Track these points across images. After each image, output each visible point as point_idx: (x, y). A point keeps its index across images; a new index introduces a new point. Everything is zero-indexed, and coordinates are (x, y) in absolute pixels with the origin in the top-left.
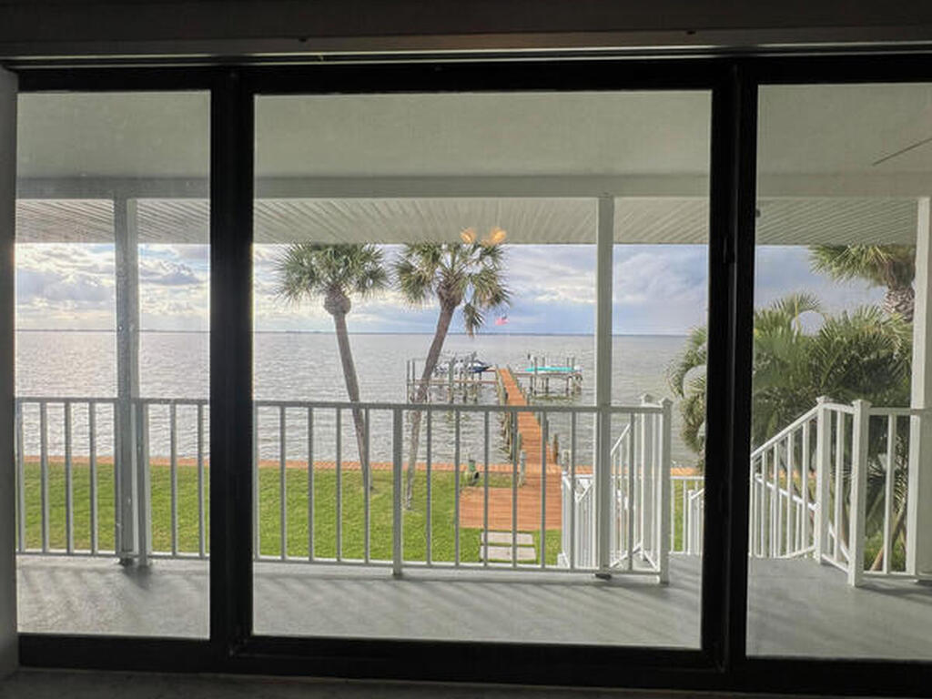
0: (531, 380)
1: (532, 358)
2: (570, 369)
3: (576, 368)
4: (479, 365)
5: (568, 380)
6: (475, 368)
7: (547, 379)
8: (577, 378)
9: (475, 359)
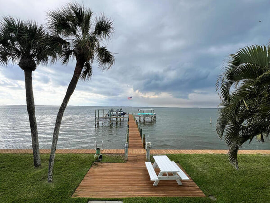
0: (140, 118)
1: (140, 110)
2: (152, 114)
3: (154, 114)
4: (122, 113)
5: (151, 118)
6: (121, 114)
7: (145, 117)
8: (154, 117)
9: (122, 111)
